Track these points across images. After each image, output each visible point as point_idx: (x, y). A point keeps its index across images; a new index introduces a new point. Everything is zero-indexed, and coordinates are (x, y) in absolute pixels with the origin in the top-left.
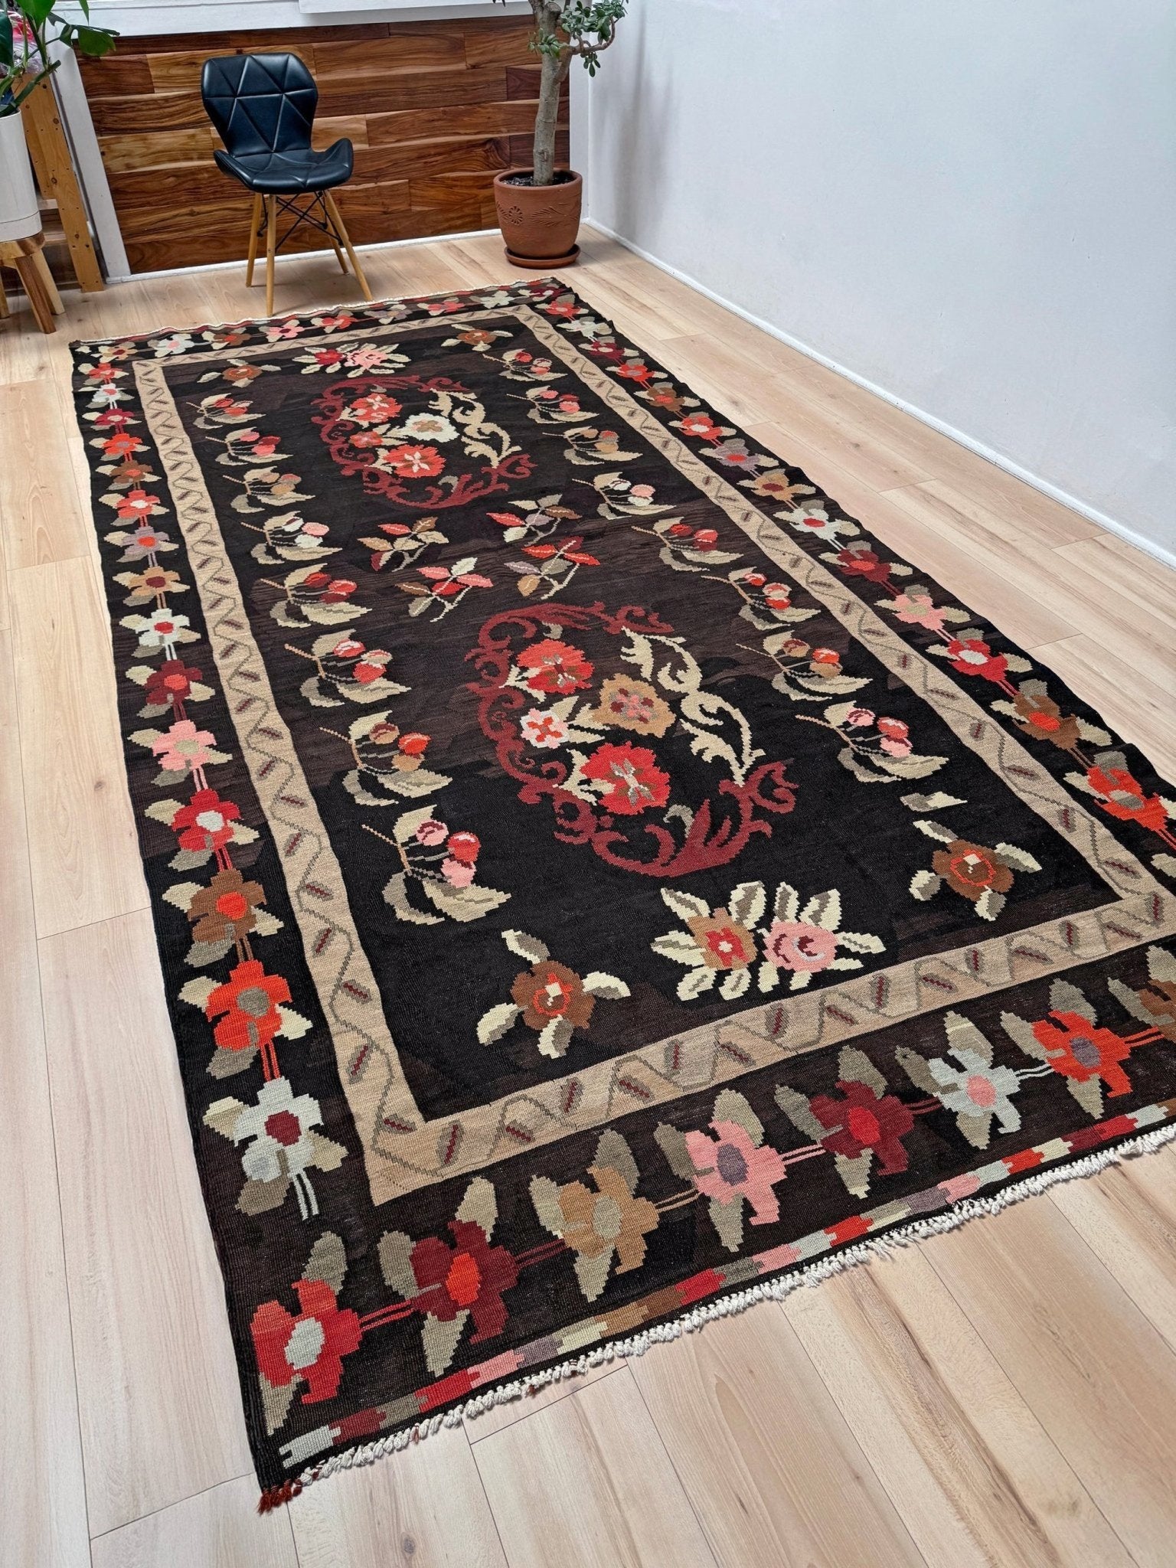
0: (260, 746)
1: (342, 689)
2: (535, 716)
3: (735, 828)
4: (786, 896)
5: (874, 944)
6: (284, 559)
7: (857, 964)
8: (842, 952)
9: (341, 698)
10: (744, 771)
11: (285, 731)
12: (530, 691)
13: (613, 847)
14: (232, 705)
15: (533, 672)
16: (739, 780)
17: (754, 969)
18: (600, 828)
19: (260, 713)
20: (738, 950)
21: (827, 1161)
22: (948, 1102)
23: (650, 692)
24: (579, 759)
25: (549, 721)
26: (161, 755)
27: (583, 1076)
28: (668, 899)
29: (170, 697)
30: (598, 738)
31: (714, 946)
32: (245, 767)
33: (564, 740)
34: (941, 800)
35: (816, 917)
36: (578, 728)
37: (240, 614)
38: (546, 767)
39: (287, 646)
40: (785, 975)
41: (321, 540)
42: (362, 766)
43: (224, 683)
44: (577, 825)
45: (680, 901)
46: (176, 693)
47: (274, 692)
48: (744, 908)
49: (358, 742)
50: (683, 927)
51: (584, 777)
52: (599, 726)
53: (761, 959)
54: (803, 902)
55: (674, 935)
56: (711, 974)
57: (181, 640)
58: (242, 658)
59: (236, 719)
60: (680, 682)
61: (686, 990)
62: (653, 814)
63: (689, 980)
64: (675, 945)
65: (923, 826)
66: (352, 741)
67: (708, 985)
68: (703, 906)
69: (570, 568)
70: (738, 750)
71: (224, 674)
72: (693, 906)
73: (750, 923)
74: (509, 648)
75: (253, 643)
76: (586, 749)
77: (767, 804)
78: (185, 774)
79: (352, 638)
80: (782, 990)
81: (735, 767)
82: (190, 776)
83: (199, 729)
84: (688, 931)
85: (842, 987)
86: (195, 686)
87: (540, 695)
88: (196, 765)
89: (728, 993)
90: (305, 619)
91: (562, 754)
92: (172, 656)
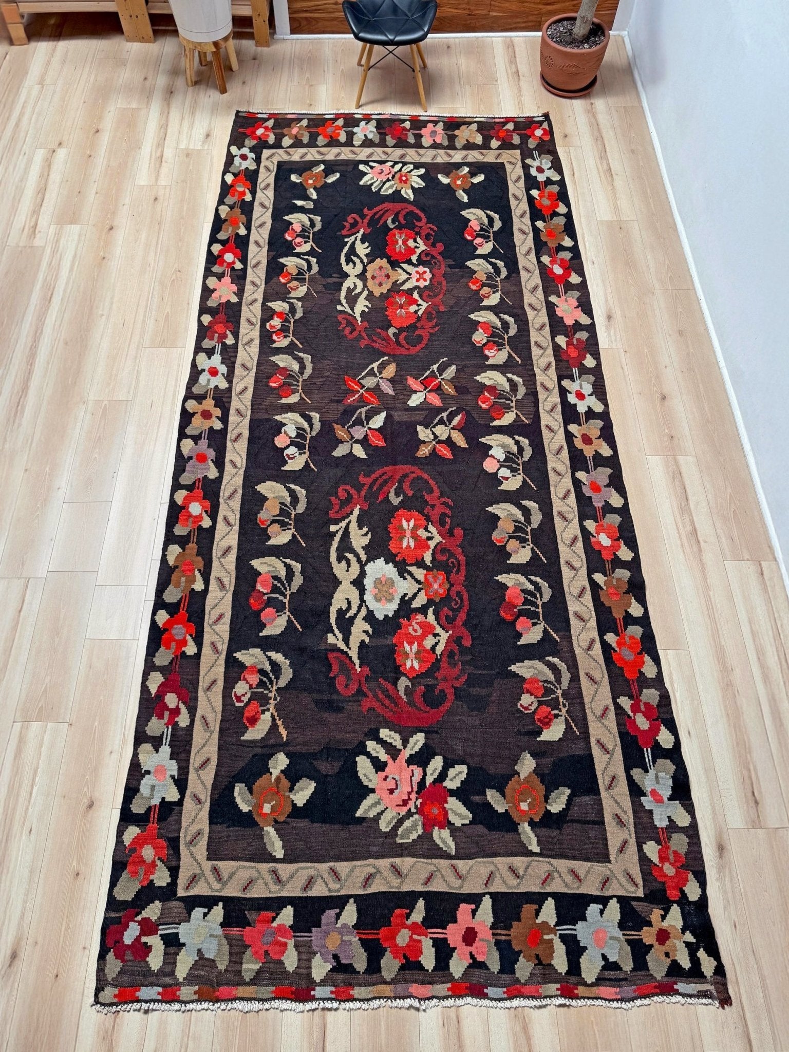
0: (537, 301)
1: (499, 324)
2: (422, 284)
3: (376, 214)
4: (375, 188)
5: (362, 167)
6: (514, 439)
7: (371, 164)
8: (372, 168)
9: (501, 319)
10: (358, 234)
11: (526, 307)
12: (419, 299)
13: (420, 220)
14: (547, 328)
15: (413, 308)
16: (362, 231)
17: (400, 170)
18: (421, 227)
19: (535, 321)
20: (401, 176)
21: (411, 129)
22: (375, 130)
23: (370, 283)
24: (414, 258)
25: (418, 280)
26: (577, 307)
27: (460, 161)
28: (412, 197)
29: (575, 342)
30: (403, 265)
31: (407, 179)
32: (544, 292)
33: (416, 269)
34: (299, 203)
35: (372, 178)
36: (408, 273)
37: (542, 395)
38: (429, 258)
39: (520, 361)
40: (393, 166)
41: (490, 453)
42: (498, 279)
43: (551, 344)
44: (428, 231)
45: (409, 195)
46: (572, 344)
47: (529, 331)
48: (391, 187)
49: (497, 291)
50: (413, 188)
51: (416, 250)
52: (399, 270)
53: (396, 173)
54: (372, 184)
55: (416, 186)
56: (413, 173)
57: (571, 383)
58: (541, 360)
59: (546, 320)
60: (354, 283)
61: (422, 171)
62: (400, 227)
63: (420, 173)
64: (418, 183)
65: (314, 196)
66: (500, 292)
67: (415, 171)
68: (403, 192)
69: (362, 378)
70: (354, 243)
71: (550, 351)
72: (406, 193)
73: (392, 182)
74: (416, 328)
75: (536, 370)
76: (410, 262)
77: (358, 219)
78: (567, 295)
79: (487, 358)
80: (396, 163)
81: (359, 239)
82: (566, 293)
83: (562, 318)
84: (412, 186)
85: (380, 159)
86: (564, 345)
87: (416, 295)
88: (563, 298)
89: (411, 167)
90: (509, 380)
91: (420, 262)
92: (575, 371)
